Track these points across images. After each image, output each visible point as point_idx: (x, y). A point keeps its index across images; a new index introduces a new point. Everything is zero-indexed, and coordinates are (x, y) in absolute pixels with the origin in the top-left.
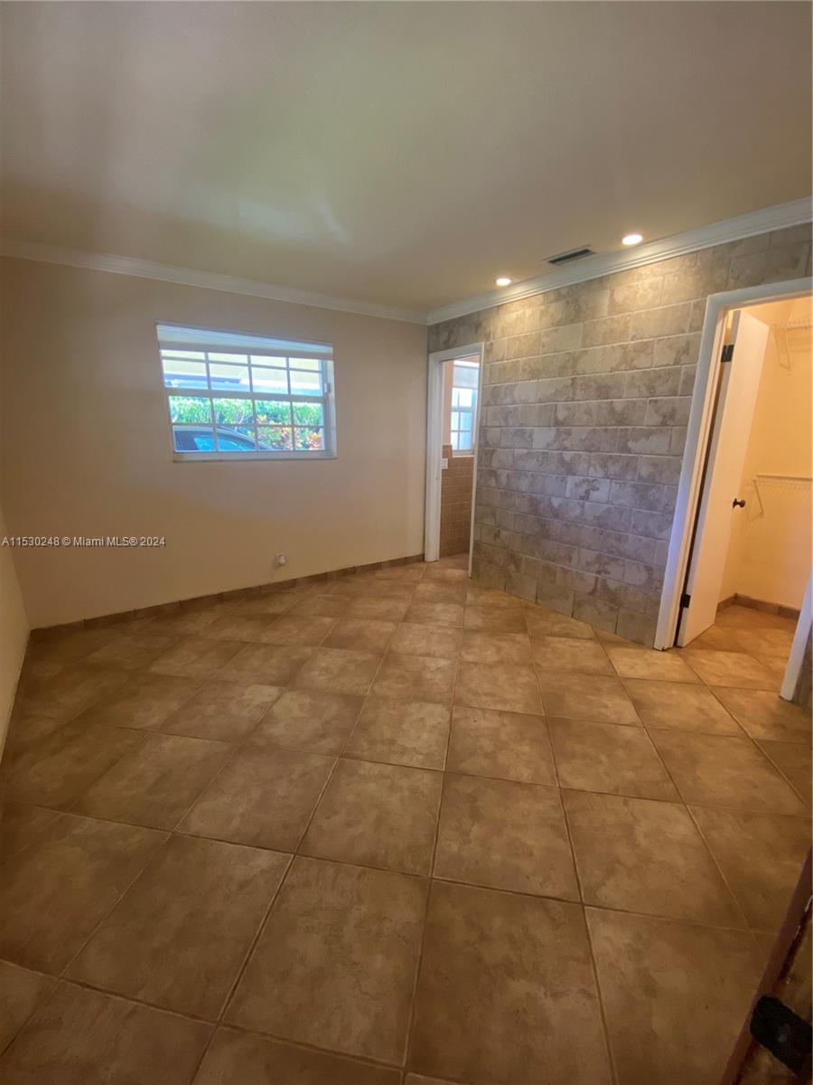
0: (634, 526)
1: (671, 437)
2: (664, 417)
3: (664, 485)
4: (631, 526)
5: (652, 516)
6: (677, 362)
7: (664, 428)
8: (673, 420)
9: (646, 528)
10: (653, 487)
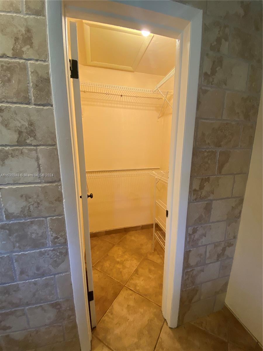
0: (22, 273)
1: (38, 159)
2: (20, 133)
3: (46, 217)
4: (18, 273)
5: (41, 254)
6: (17, 54)
7: (25, 149)
8: (35, 137)
9: (38, 269)
10: (32, 223)
